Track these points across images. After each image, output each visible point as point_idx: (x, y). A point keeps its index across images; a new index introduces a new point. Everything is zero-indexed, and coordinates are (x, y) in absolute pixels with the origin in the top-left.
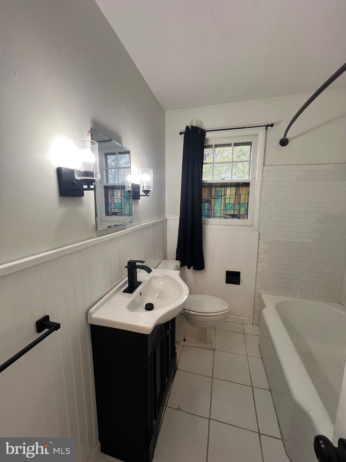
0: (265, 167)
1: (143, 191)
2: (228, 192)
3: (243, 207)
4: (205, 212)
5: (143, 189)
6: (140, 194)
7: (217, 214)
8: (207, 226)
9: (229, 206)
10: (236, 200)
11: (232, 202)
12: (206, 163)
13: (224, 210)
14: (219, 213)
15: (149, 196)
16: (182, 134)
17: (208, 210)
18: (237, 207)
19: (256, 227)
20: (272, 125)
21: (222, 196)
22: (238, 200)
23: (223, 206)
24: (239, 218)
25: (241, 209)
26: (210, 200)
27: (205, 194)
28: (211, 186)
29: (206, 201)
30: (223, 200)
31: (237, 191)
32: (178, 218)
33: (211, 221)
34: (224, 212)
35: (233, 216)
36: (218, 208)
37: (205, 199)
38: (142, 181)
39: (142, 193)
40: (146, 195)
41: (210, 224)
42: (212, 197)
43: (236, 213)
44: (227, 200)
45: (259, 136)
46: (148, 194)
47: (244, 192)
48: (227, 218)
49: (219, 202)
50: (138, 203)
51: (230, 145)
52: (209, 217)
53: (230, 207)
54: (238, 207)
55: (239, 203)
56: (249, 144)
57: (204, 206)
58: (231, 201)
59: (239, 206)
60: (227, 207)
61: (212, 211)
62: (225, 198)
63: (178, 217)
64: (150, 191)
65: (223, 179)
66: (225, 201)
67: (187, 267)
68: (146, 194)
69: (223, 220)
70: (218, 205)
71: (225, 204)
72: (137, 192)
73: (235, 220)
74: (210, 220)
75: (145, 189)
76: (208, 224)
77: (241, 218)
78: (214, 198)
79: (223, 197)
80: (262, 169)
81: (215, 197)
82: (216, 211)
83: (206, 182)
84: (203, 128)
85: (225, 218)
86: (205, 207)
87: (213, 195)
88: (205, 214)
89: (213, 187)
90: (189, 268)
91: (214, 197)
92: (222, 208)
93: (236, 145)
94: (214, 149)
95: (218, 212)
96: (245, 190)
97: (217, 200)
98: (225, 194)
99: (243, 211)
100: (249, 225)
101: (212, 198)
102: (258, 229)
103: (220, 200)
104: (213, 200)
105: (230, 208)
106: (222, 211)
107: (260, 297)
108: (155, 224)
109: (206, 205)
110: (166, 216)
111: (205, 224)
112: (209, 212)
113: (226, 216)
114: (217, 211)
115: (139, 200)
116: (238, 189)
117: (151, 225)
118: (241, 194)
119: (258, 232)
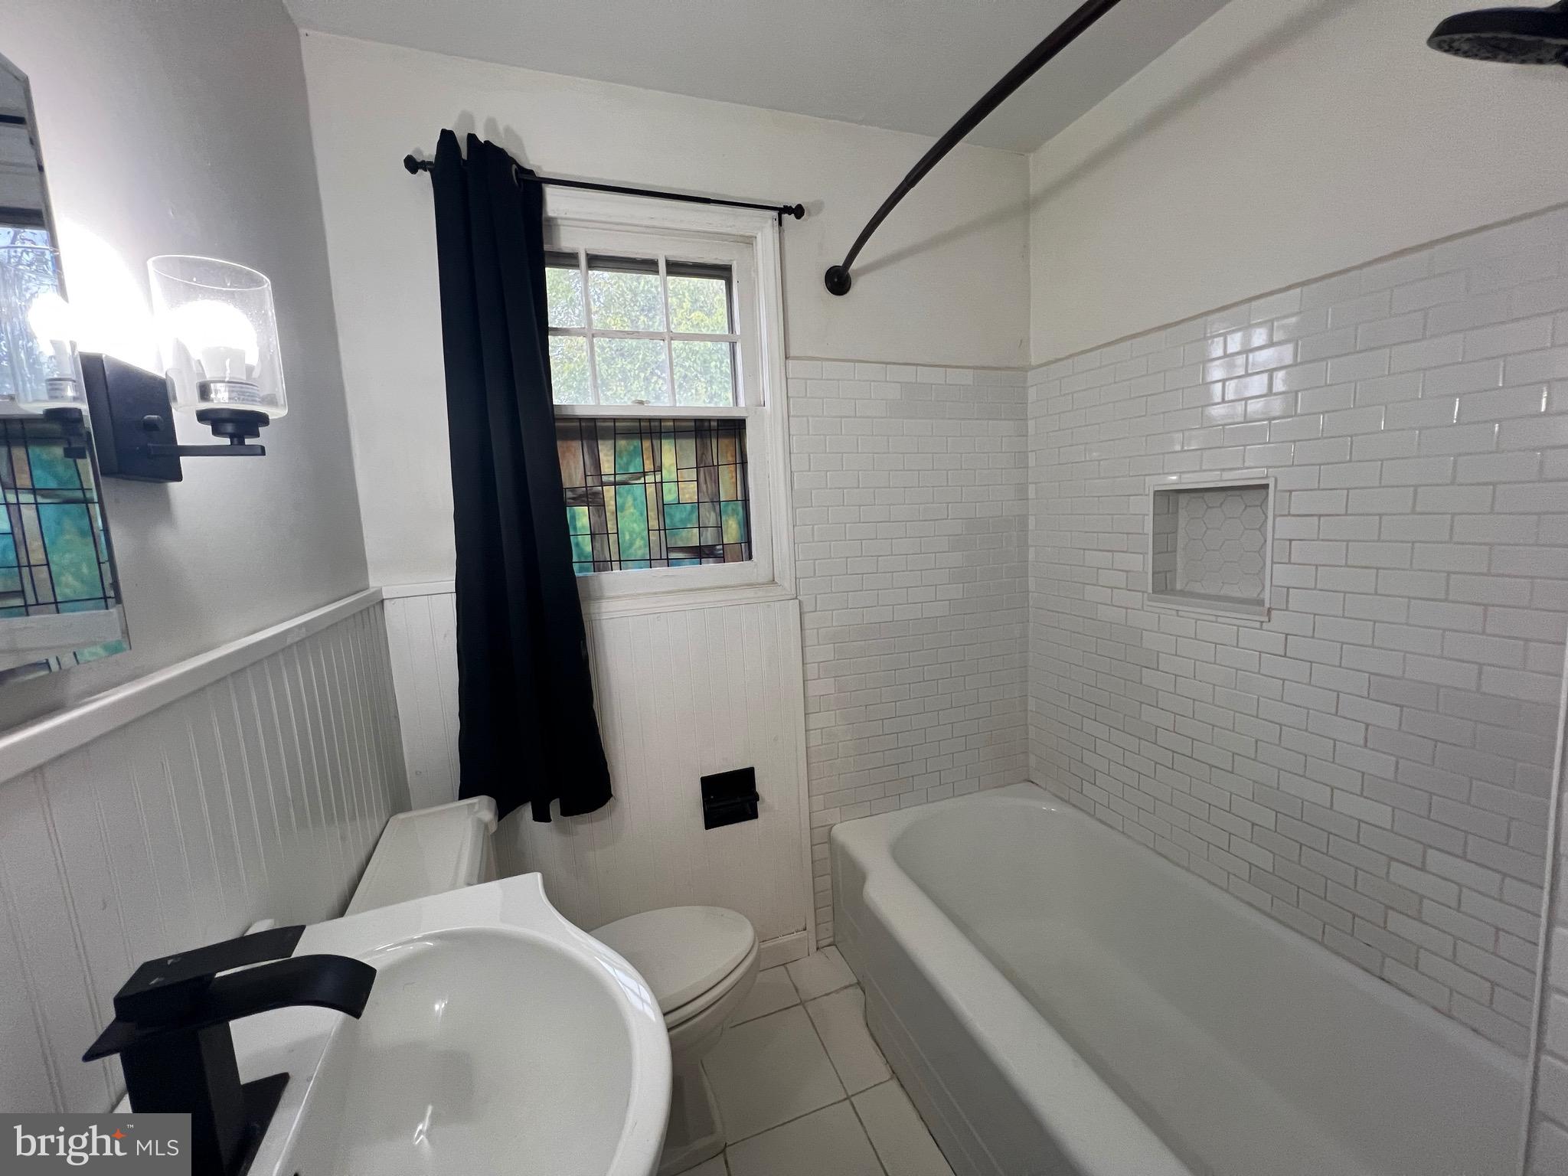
0: (790, 363)
1: (203, 416)
2: (668, 459)
3: (733, 515)
4: (582, 543)
5: (204, 406)
6: (181, 441)
7: (632, 551)
8: (599, 608)
9: (678, 515)
10: (703, 487)
11: (687, 496)
12: (557, 331)
13: (662, 532)
14: (642, 542)
15: (262, 451)
16: (420, 171)
17: (593, 535)
18: (710, 518)
19: (786, 585)
20: (798, 211)
21: (644, 474)
22: (711, 487)
23: (653, 514)
24: (722, 558)
25: (727, 521)
26: (596, 494)
27: (573, 470)
28: (591, 430)
29: (580, 496)
30: (651, 489)
31: (703, 454)
32: (450, 583)
33: (613, 580)
34: (663, 539)
35: (700, 553)
36: (635, 525)
37: (573, 489)
38: (182, 351)
39: (188, 430)
40: (238, 447)
41: (613, 594)
42: (605, 479)
43: (709, 538)
44: (670, 490)
45: (759, 247)
46: (248, 441)
47: (729, 455)
48: (678, 562)
49: (635, 499)
50: (164, 509)
51: (648, 266)
52: (600, 564)
53: (684, 516)
54: (713, 514)
55: (715, 501)
56: (722, 271)
57: (573, 518)
58: (684, 495)
59: (714, 510)
60: (672, 517)
61: (613, 538)
62: (658, 479)
63: (447, 581)
64: (263, 419)
65: (641, 403)
66: (659, 493)
67: (527, 811)
68: (238, 438)
69: (661, 570)
70: (632, 510)
71: (662, 507)
72: (150, 426)
73: (709, 567)
74: (606, 577)
75: (222, 399)
76: (601, 598)
77: (728, 556)
78: (615, 484)
79: (650, 478)
80: (783, 368)
81: (618, 478)
82: (627, 537)
83: (569, 412)
84: (528, 167)
85: (669, 562)
86: (579, 524)
87: (607, 467)
88: (581, 553)
89: (604, 438)
90: (541, 815)
91: (612, 479)
92: (654, 524)
93: (676, 268)
94: (587, 273)
95: (639, 543)
96: (732, 448)
97: (628, 492)
98: (658, 464)
99: (732, 531)
100: (761, 580)
101: (602, 484)
102: (794, 592)
103: (638, 490)
104: (609, 492)
105: (681, 520)
106: (654, 536)
107: (830, 840)
108: (311, 638)
109: (581, 517)
110: (374, 582)
111: (589, 598)
112: (597, 545)
113: (672, 555)
114: (631, 536)
115: (173, 486)
116: (704, 446)
117: (289, 641)
118: (718, 465)
119: (797, 601)
